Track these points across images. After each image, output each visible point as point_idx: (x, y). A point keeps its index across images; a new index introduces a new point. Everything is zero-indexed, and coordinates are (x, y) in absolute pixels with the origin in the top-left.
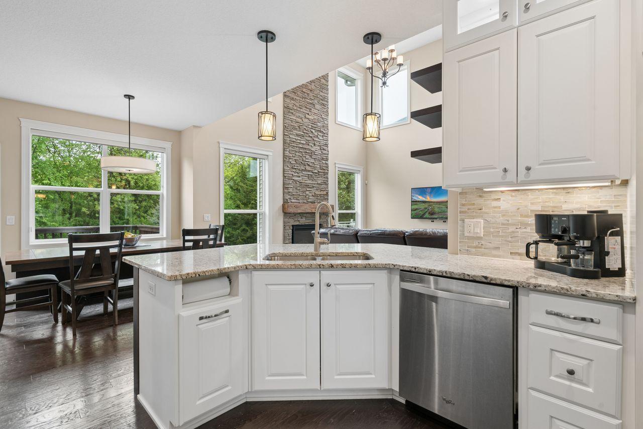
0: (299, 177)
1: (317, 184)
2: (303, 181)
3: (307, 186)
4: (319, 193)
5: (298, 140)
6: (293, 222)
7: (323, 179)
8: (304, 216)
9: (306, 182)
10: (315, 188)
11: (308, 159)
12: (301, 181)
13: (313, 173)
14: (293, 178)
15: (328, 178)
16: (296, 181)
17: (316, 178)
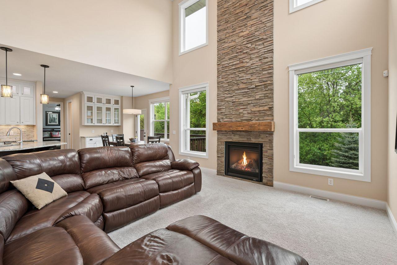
0: (231, 97)
1: (255, 100)
2: (237, 100)
3: (241, 104)
4: (258, 109)
5: (230, 63)
6: (225, 139)
7: (264, 93)
8: (237, 134)
9: (240, 100)
10: (252, 105)
11: (242, 77)
12: (234, 101)
13: (249, 89)
14: (225, 100)
15: (272, 90)
16: (228, 101)
17: (253, 94)
